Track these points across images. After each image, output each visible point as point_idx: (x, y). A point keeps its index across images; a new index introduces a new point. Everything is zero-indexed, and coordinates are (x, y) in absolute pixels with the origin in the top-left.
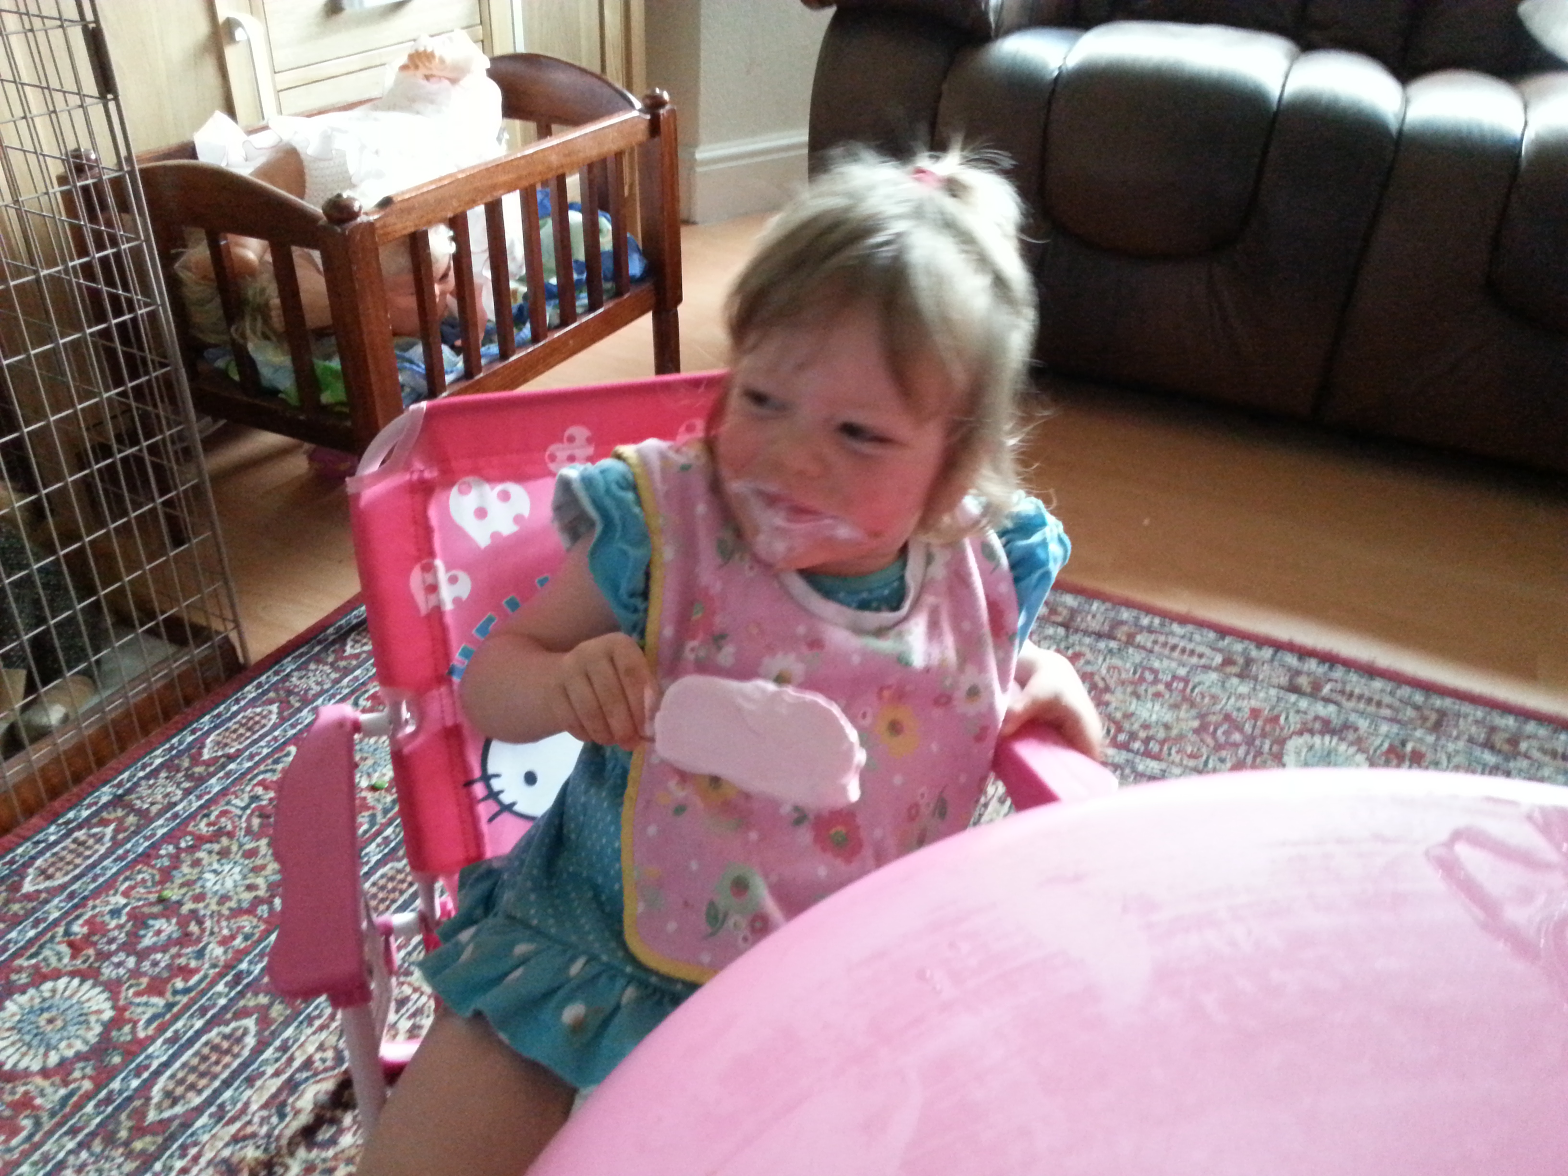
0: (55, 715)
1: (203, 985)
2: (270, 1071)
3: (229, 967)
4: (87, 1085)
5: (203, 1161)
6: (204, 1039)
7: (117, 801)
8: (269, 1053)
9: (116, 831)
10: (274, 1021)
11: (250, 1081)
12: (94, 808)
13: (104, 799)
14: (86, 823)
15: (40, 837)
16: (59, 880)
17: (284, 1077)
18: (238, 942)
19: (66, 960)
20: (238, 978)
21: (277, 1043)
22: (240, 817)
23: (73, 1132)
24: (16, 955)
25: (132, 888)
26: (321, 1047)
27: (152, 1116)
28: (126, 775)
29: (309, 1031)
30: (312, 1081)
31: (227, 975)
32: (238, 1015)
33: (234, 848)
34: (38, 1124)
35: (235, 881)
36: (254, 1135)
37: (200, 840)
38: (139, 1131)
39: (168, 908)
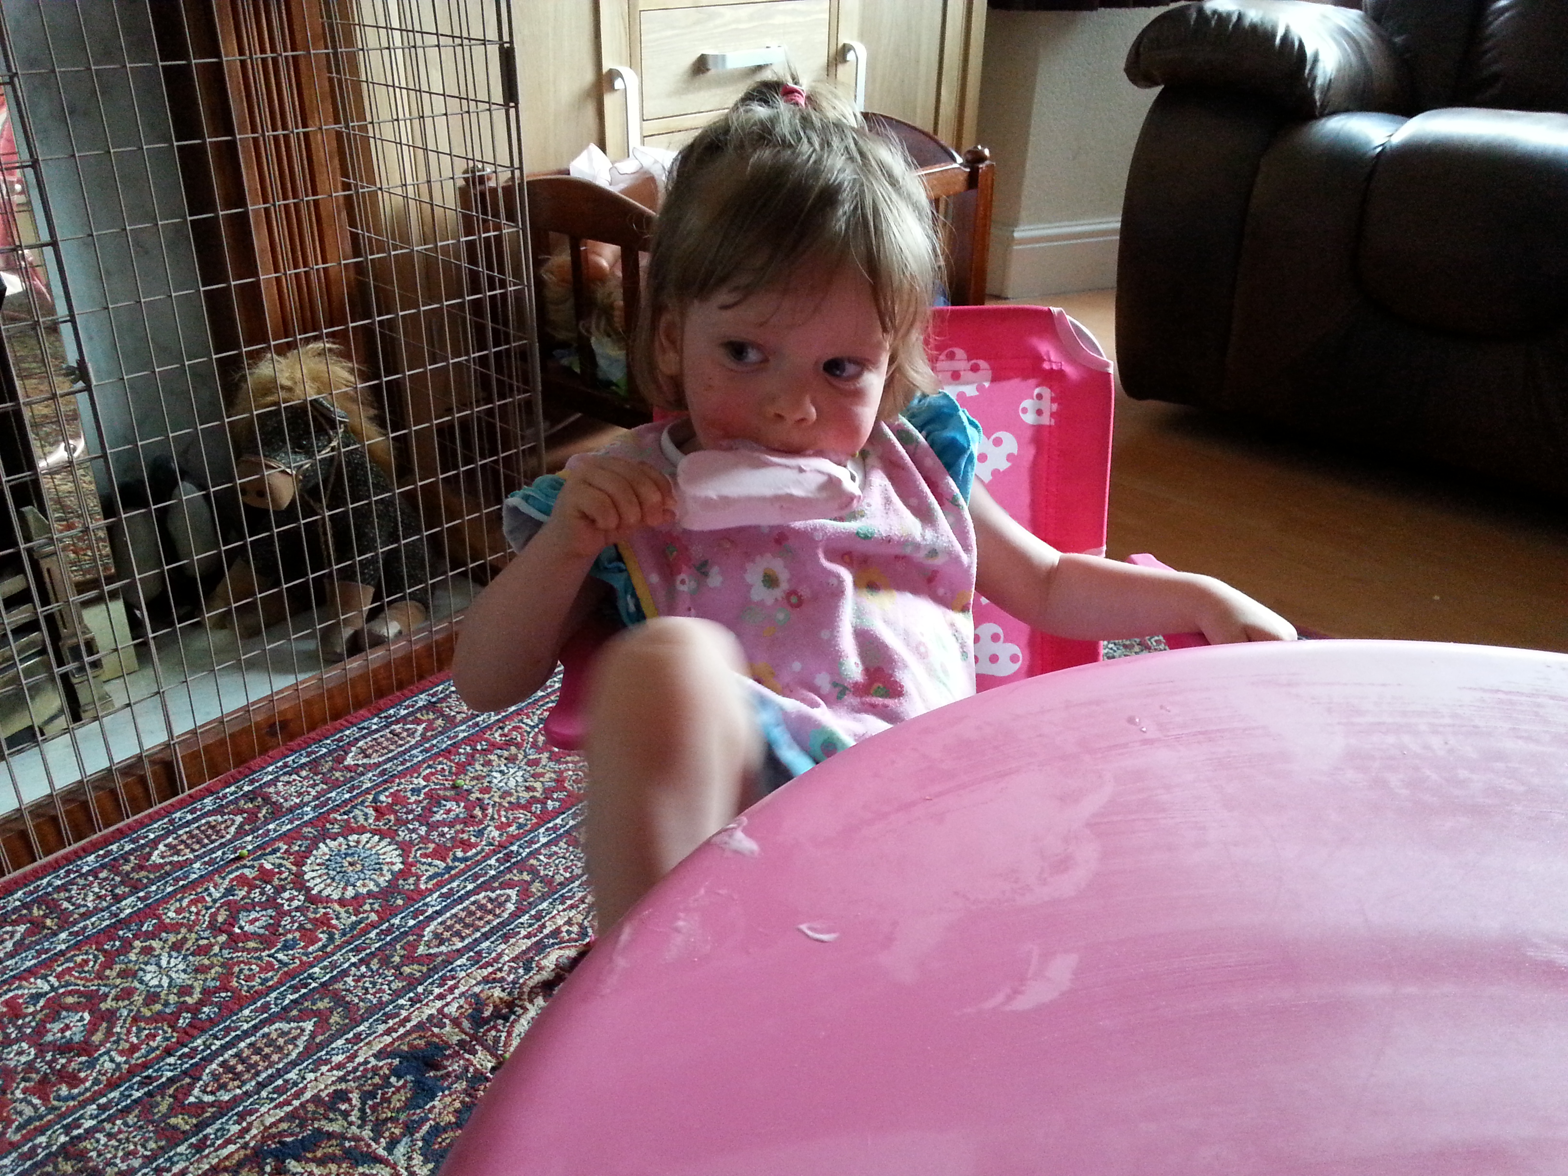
0: (392, 629)
1: (479, 857)
2: (523, 933)
3: (502, 846)
4: (374, 917)
5: (457, 992)
6: (472, 899)
7: (431, 706)
8: (525, 919)
9: (426, 730)
10: (533, 894)
11: (506, 938)
12: (411, 709)
13: (420, 704)
14: (403, 720)
15: (365, 724)
16: (375, 759)
17: (534, 940)
18: (512, 829)
19: (371, 821)
20: (508, 856)
21: (533, 912)
22: (529, 733)
23: (357, 950)
24: (334, 810)
25: (432, 774)
26: (569, 922)
27: (421, 950)
28: (440, 688)
29: (561, 908)
30: (556, 947)
31: (500, 852)
32: (502, 886)
33: (520, 757)
34: (331, 938)
35: (517, 782)
36: (503, 979)
37: (493, 746)
38: (410, 958)
39: (460, 794)
